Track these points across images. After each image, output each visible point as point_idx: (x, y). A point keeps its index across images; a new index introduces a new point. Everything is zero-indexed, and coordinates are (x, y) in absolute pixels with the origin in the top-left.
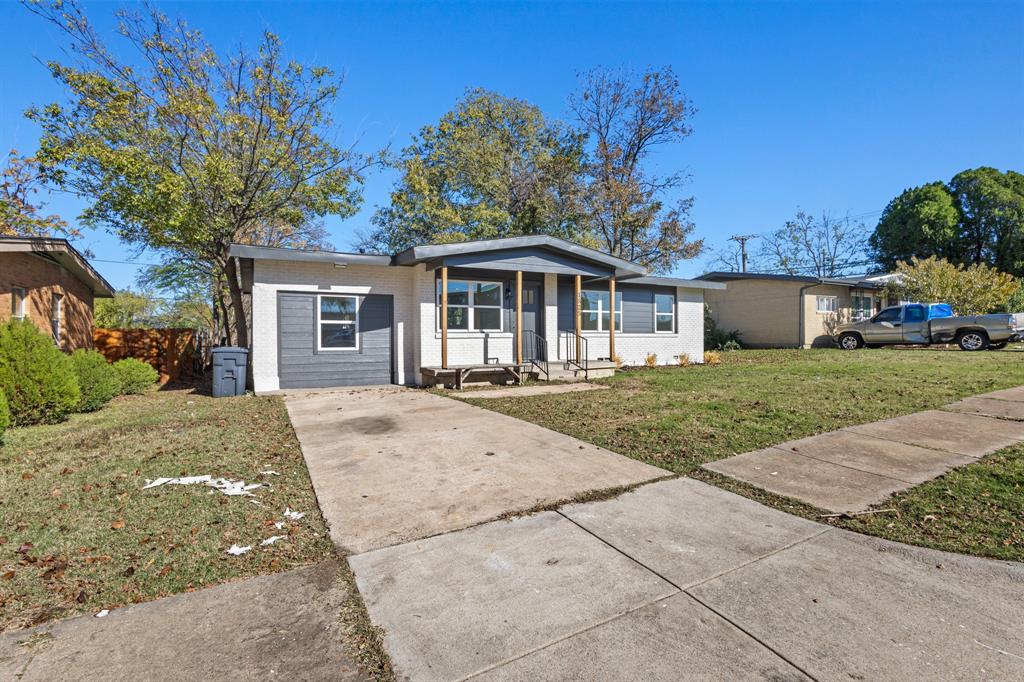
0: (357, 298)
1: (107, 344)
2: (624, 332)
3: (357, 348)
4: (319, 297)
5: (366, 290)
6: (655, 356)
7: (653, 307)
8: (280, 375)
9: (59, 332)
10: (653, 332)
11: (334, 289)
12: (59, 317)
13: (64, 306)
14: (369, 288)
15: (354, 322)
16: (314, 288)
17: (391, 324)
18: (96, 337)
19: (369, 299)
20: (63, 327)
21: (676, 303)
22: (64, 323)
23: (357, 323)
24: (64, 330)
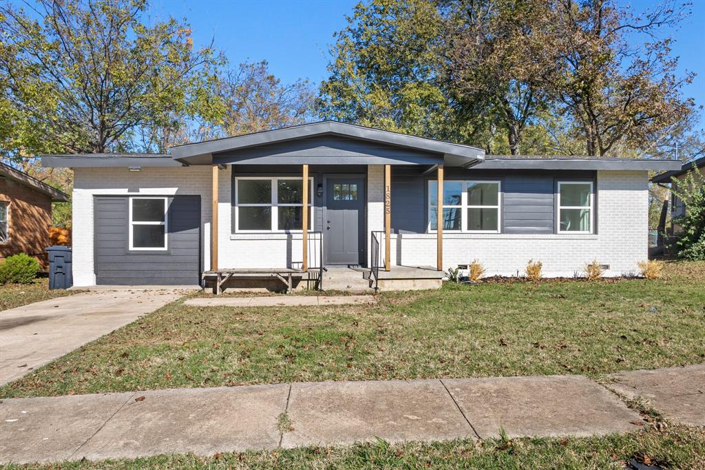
0: (166, 199)
1: (58, 240)
2: (503, 232)
3: (165, 248)
4: (131, 200)
5: (172, 191)
6: (540, 265)
7: (555, 200)
8: (96, 272)
9: (7, 231)
10: (554, 232)
11: (143, 191)
12: (8, 219)
13: (10, 210)
14: (176, 189)
15: (163, 223)
16: (124, 191)
17: (198, 225)
18: (51, 235)
19: (176, 199)
20: (10, 227)
21: (595, 192)
22: (11, 224)
23: (166, 223)
24: (11, 229)
